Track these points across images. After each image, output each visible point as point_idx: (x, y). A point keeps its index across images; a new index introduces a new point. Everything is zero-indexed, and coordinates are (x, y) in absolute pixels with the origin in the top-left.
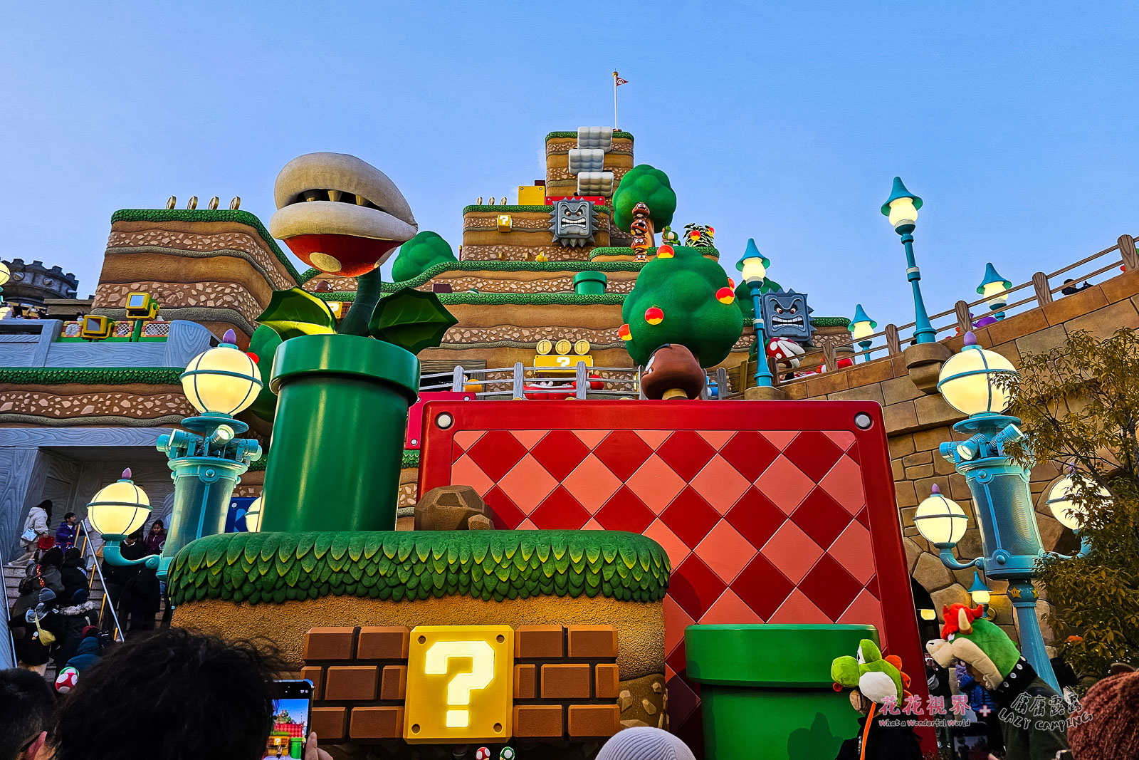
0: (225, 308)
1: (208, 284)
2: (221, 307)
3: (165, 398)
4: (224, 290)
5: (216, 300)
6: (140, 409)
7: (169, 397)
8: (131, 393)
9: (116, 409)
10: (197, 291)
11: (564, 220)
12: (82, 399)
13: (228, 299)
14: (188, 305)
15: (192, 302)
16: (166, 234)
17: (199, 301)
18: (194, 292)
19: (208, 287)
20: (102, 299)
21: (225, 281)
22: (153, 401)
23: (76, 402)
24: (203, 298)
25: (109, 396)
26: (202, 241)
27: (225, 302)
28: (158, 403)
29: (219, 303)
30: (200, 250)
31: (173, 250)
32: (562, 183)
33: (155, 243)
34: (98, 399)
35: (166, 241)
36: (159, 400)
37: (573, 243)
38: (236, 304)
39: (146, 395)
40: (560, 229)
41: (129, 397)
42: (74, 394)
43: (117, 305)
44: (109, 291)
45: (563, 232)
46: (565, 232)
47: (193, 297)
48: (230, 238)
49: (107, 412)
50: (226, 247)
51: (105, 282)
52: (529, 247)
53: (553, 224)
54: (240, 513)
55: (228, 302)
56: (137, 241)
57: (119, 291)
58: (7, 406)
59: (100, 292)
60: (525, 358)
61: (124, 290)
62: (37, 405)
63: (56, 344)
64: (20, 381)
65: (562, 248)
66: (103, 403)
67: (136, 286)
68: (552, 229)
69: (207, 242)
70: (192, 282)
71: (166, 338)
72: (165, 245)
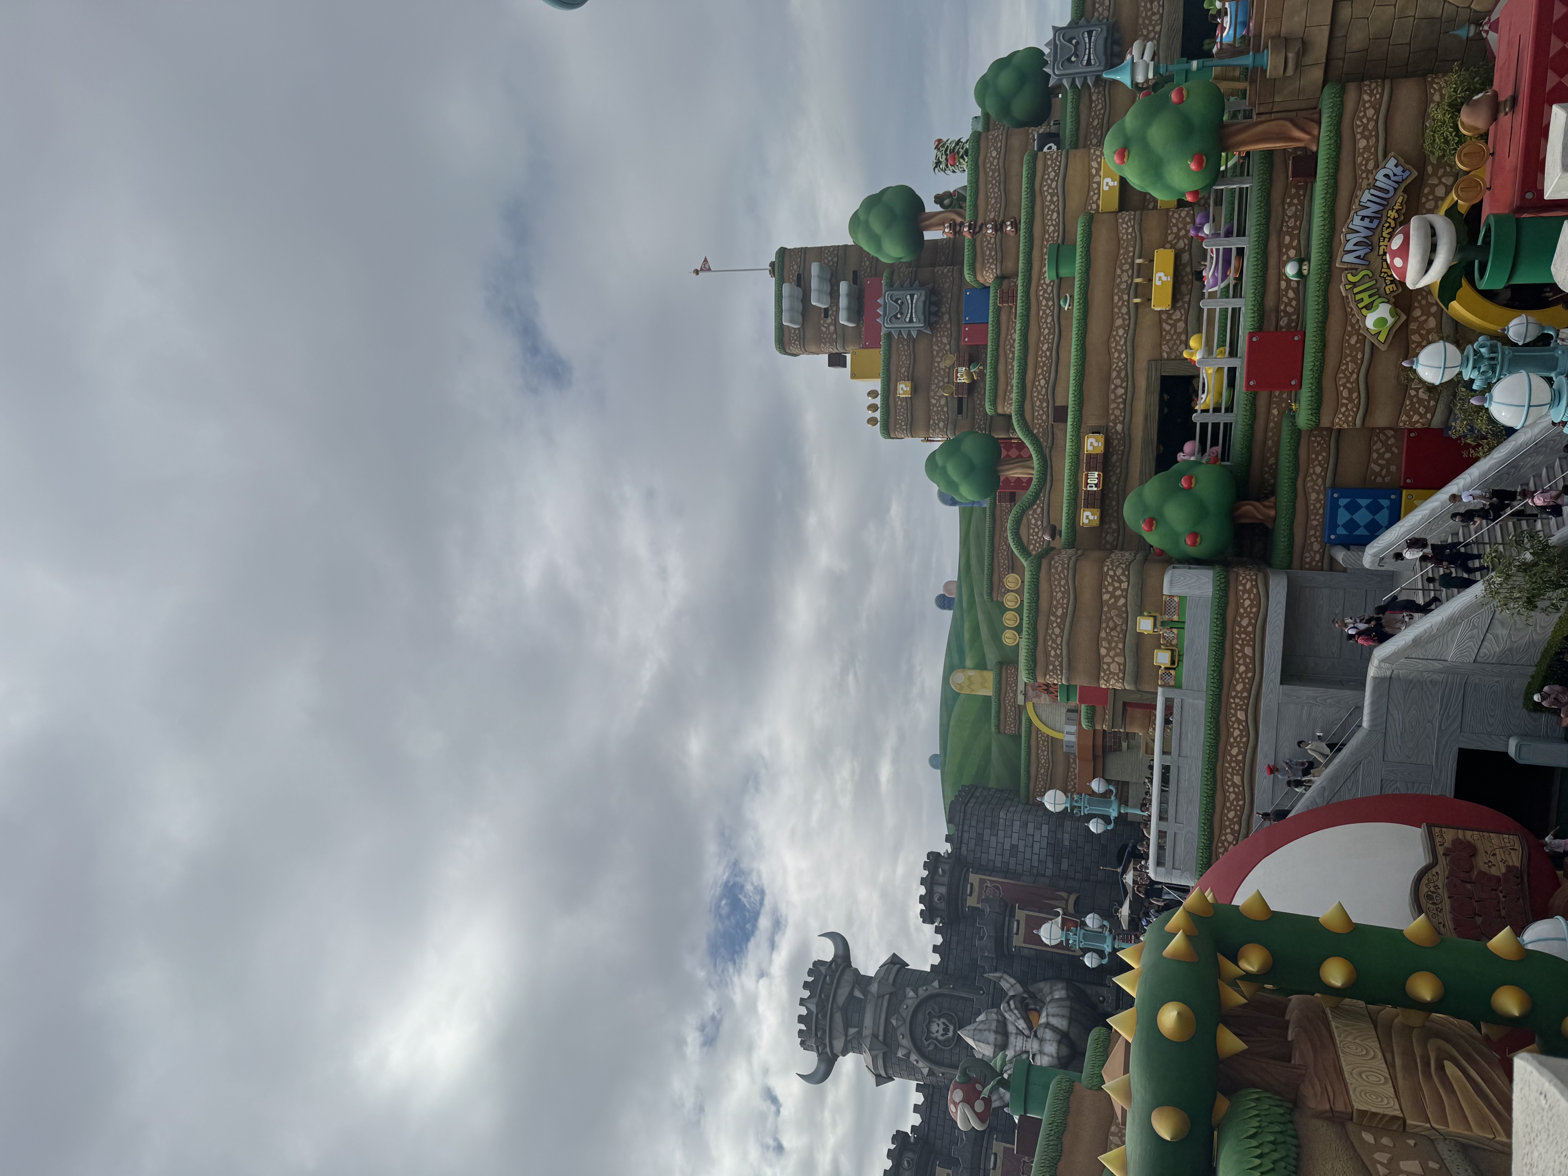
0: (1129, 573)
1: (1104, 590)
2: (1128, 577)
3: (1241, 590)
4: (1111, 576)
5: (1120, 582)
6: (1251, 609)
7: (1240, 588)
8: (1235, 618)
9: (1250, 629)
10: (1110, 598)
11: (907, 320)
12: (1238, 657)
13: (1119, 572)
14: (1125, 605)
15: (1122, 601)
16: (1050, 632)
17: (1120, 596)
18: (1113, 600)
19: (1107, 589)
20: (1116, 677)
22: (1244, 600)
23: (1241, 662)
24: (1118, 593)
25: (1237, 636)
26: (1059, 600)
27: (1123, 574)
28: (1246, 596)
29: (1123, 578)
30: (1068, 601)
31: (1067, 624)
33: (1059, 641)
34: (1239, 644)
35: (1057, 631)
36: (1243, 595)
37: (934, 309)
38: (1124, 566)
39: (1238, 605)
40: (918, 324)
41: (1239, 619)
42: (1233, 664)
43: (1121, 664)
44: (1108, 672)
45: (922, 321)
46: (922, 318)
47: (1117, 601)
48: (1057, 576)
49: (1252, 636)
50: (1066, 578)
51: (1098, 679)
52: (933, 362)
53: (909, 334)
54: (1341, 531)
55: (1124, 571)
56: (1057, 656)
57: (1109, 664)
58: (1241, 715)
59: (1107, 681)
60: (1147, 321)
61: (1107, 660)
62: (1242, 692)
63: (1184, 685)
64: (1220, 708)
65: (936, 322)
66: (1243, 640)
67: (1103, 651)
68: (914, 334)
69: (1060, 595)
70: (1101, 603)
71: (1183, 599)
72: (1062, 630)
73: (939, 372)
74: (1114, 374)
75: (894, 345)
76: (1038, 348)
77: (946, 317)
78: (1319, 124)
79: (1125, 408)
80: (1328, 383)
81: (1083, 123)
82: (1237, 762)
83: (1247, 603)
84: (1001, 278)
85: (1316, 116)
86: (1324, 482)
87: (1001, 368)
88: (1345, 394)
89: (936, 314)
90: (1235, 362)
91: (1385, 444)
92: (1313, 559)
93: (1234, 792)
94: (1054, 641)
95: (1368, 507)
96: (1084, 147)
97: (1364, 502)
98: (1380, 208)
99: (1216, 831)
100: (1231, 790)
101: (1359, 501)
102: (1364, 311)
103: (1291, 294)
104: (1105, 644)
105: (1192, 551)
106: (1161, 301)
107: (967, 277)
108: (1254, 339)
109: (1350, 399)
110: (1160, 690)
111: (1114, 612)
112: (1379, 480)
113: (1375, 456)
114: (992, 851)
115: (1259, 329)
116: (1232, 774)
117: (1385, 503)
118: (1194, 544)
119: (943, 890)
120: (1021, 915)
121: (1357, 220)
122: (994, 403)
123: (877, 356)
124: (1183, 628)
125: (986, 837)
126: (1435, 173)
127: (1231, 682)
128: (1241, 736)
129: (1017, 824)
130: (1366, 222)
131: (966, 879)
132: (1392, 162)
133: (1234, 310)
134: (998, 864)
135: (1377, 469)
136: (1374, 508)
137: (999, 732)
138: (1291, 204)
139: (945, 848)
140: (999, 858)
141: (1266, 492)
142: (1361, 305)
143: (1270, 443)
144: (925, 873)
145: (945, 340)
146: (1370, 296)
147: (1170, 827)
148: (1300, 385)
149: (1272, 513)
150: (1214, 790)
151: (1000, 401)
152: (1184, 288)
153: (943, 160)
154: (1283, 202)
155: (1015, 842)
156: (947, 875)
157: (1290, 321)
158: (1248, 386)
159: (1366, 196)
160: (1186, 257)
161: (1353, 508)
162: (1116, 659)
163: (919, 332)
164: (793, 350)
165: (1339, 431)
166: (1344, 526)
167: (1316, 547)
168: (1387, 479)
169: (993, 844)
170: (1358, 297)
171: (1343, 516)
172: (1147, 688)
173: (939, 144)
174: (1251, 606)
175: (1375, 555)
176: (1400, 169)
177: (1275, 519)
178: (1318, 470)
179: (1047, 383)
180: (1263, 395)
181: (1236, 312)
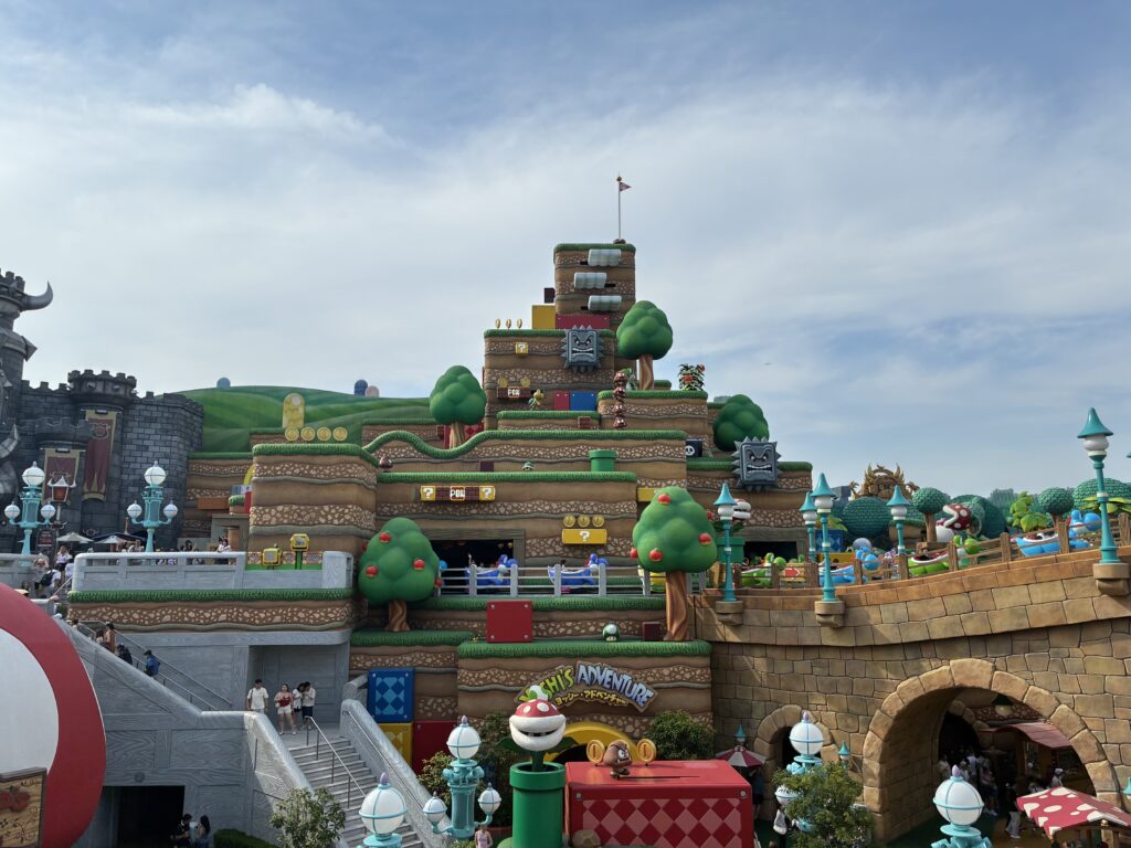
0: (346, 524)
1: (332, 506)
2: (343, 524)
3: (327, 610)
4: (344, 511)
5: (339, 519)
6: (311, 619)
7: (329, 610)
8: (304, 607)
9: (295, 619)
10: (325, 511)
11: (574, 349)
12: (272, 612)
13: (348, 517)
14: (320, 523)
15: (323, 521)
16: (296, 465)
17: (327, 519)
18: (323, 513)
19: (333, 508)
20: (258, 519)
21: (344, 504)
22: (319, 613)
23: (268, 614)
24: (330, 517)
25: (289, 610)
26: (323, 471)
27: (346, 520)
28: (322, 614)
29: (342, 521)
30: (322, 479)
31: (303, 479)
32: (571, 296)
33: (289, 473)
34: (283, 612)
35: (297, 471)
36: (323, 612)
37: (582, 369)
39: (315, 609)
40: (571, 357)
41: (303, 610)
43: (269, 523)
44: (263, 512)
45: (573, 361)
46: (576, 360)
47: (322, 516)
48: (343, 469)
49: (290, 621)
50: (342, 476)
51: (257, 505)
52: (544, 370)
53: (564, 351)
54: (379, 681)
55: (348, 520)
56: (276, 471)
57: (269, 513)
58: (223, 617)
59: (255, 512)
60: (554, 526)
61: (273, 512)
62: (243, 616)
63: (248, 572)
64: (229, 600)
65: (572, 372)
66: (286, 615)
67: (280, 508)
68: (563, 355)
69: (327, 472)
70: (321, 505)
71: (320, 567)
72: (298, 475)
73: (535, 374)
74: (515, 505)
75: (556, 339)
76: (540, 447)
77: (576, 379)
78: (682, 641)
79: (489, 514)
80: (491, 662)
81: (707, 474)
82: (182, 617)
83: (317, 616)
84: (600, 419)
85: (688, 638)
86: (420, 665)
87: (532, 422)
88: (483, 675)
89: (579, 371)
90: (514, 592)
91: (449, 707)
92: (358, 662)
93: (156, 616)
94: (288, 469)
95: (397, 699)
96: (688, 475)
97: (402, 696)
98: (618, 688)
99: (121, 605)
100: (158, 614)
101: (403, 693)
102: (543, 683)
103: (562, 630)
104: (287, 509)
105: (363, 573)
106: (569, 536)
107: (601, 394)
108: (526, 606)
109: (479, 679)
110: (243, 553)
111: (313, 515)
112: (421, 705)
113: (440, 700)
114: (141, 430)
115: (536, 609)
116: (171, 614)
117: (401, 711)
118: (368, 572)
119: (99, 389)
120: (75, 454)
121: (610, 673)
122: (506, 417)
123: (550, 327)
124: (296, 568)
125: (153, 425)
126: (642, 724)
127: (251, 607)
128: (205, 618)
129: (168, 450)
130: (608, 679)
131: (111, 409)
132: (650, 694)
133: (553, 589)
134: (129, 436)
135: (429, 703)
136: (397, 704)
137: (251, 434)
138: (628, 625)
139: (141, 392)
140: (135, 436)
141: (414, 623)
142: (547, 681)
143: (452, 623)
144: (113, 374)
145: (559, 379)
146: (554, 687)
147: (122, 568)
148: (490, 642)
149: (396, 629)
150: (157, 601)
151: (506, 421)
152: (578, 552)
153: (689, 372)
154: (629, 620)
155: (150, 449)
156: (113, 393)
157: (542, 631)
158: (490, 604)
159: (627, 678)
160: (602, 552)
161: (397, 688)
162: (274, 519)
163: (565, 359)
164: (557, 258)
165: (456, 673)
166: (383, 683)
167: (368, 664)
168: (421, 711)
169: (147, 431)
170: (553, 679)
171: (390, 681)
172: (251, 543)
173: (701, 369)
174: (314, 619)
175: (351, 708)
176: (644, 699)
177: (391, 631)
178: (429, 660)
179: (514, 456)
180: (483, 615)
181: (551, 591)
